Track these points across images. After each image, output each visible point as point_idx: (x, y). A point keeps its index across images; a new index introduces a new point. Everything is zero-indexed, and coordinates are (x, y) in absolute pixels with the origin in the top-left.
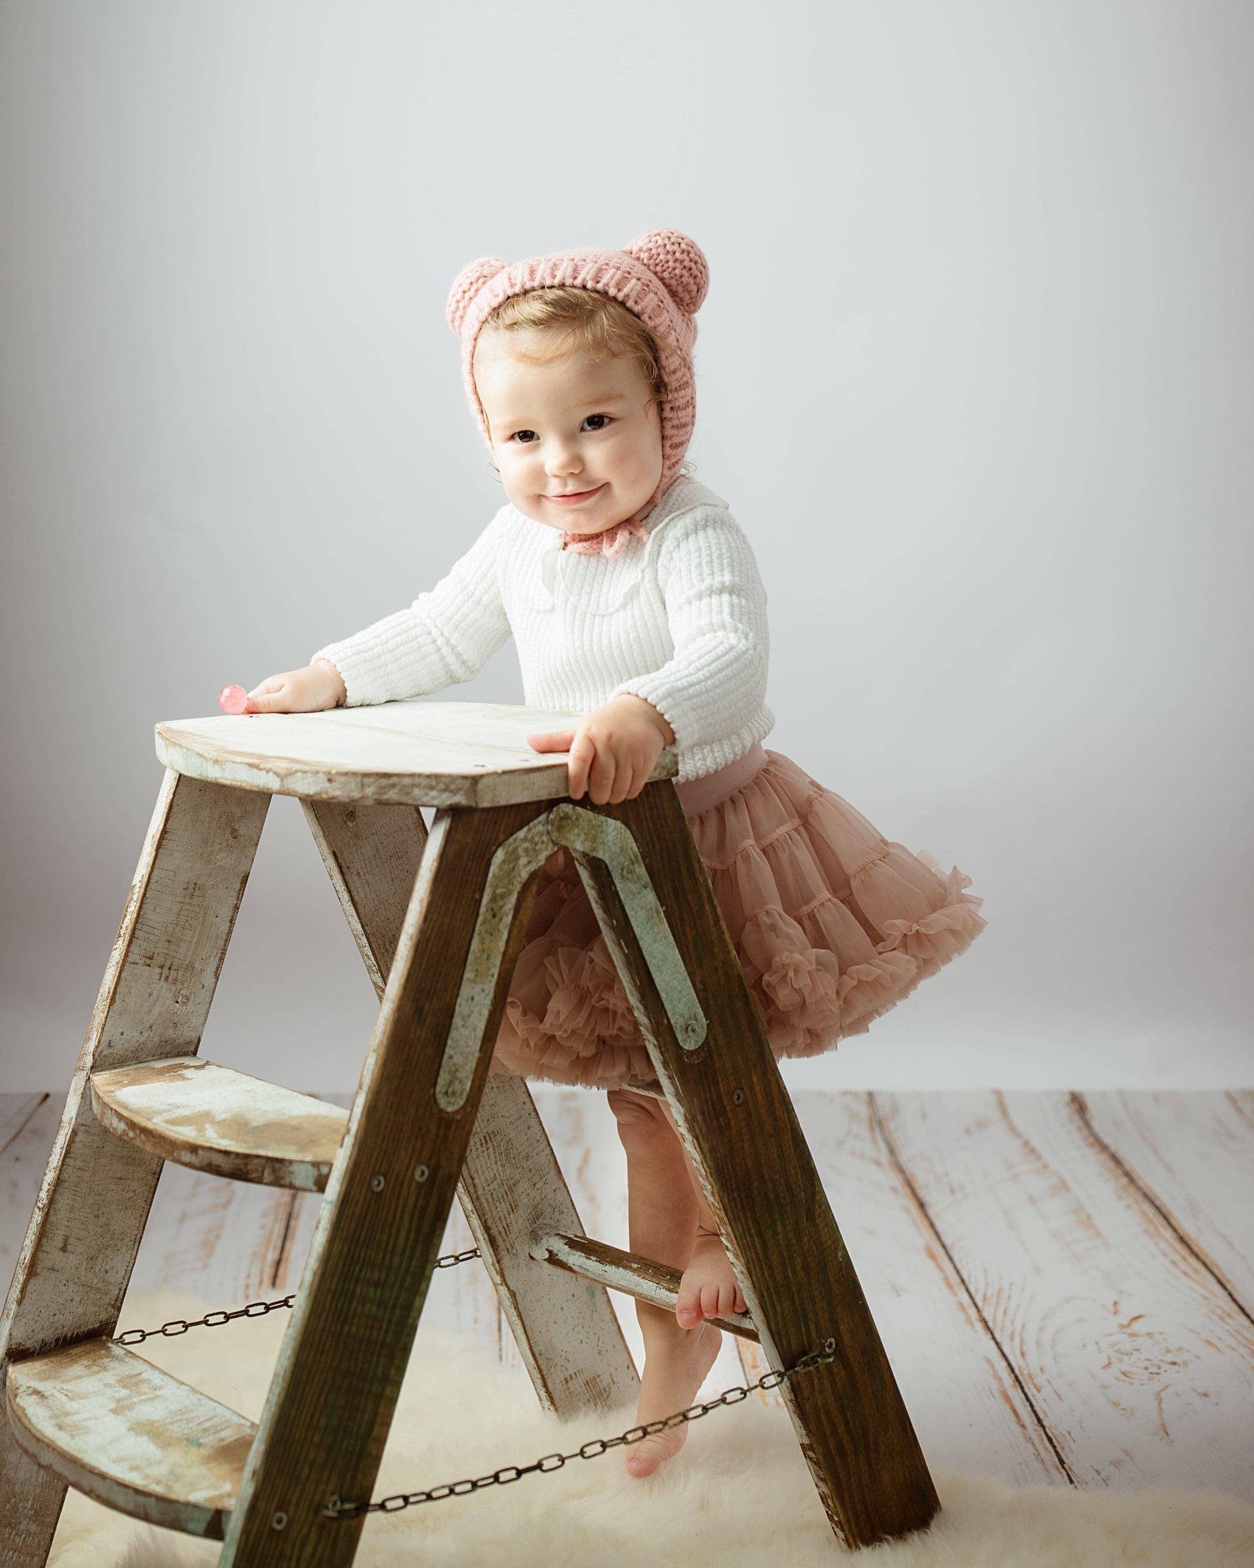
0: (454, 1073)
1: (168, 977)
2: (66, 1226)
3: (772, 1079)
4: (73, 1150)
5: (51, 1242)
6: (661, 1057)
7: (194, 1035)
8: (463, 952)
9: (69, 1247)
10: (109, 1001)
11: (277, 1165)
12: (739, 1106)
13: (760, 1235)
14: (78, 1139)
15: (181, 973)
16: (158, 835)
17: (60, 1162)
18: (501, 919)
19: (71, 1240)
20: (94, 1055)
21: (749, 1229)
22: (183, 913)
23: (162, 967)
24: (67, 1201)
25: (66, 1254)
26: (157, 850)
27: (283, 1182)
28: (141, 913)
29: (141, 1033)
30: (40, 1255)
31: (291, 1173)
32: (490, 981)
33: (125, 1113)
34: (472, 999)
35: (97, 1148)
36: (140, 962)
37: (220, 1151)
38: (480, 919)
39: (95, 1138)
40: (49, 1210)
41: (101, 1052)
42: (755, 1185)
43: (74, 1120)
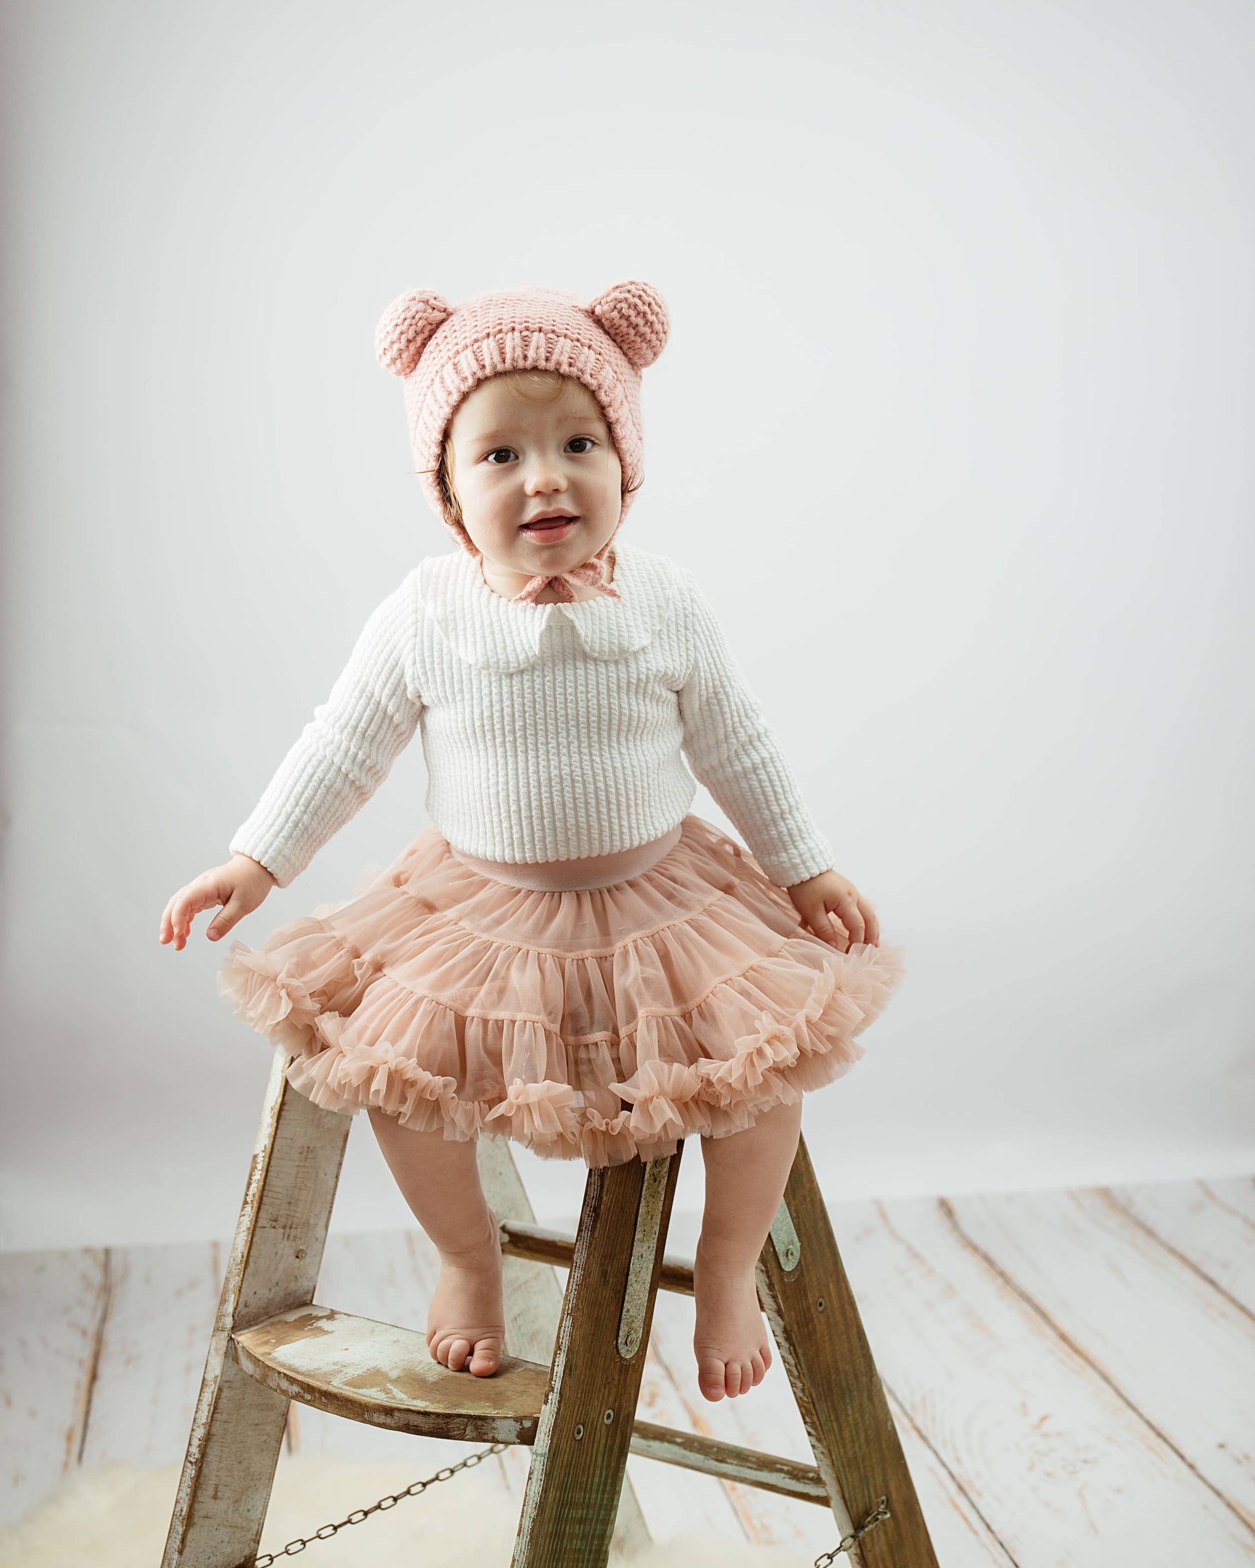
0: (629, 1324)
1: (289, 1236)
2: (217, 1476)
3: (843, 1285)
4: (220, 1405)
5: (205, 1493)
6: (767, 1280)
7: (311, 1284)
8: (633, 1216)
9: (219, 1494)
10: (243, 1265)
11: (480, 1423)
12: (821, 1312)
13: (837, 1419)
14: (224, 1395)
15: (299, 1230)
16: (278, 1107)
17: (209, 1418)
18: (660, 1182)
19: (220, 1488)
20: (233, 1316)
21: (830, 1416)
22: (300, 1175)
23: (284, 1227)
24: (216, 1453)
25: (217, 1501)
26: (278, 1121)
27: (486, 1437)
28: (268, 1181)
29: (270, 1290)
30: (196, 1506)
31: (493, 1428)
32: (654, 1238)
33: (300, 1378)
34: (642, 1256)
36: (268, 1225)
37: (419, 1413)
40: (202, 1463)
41: (239, 1313)
42: (833, 1378)
43: (219, 1378)
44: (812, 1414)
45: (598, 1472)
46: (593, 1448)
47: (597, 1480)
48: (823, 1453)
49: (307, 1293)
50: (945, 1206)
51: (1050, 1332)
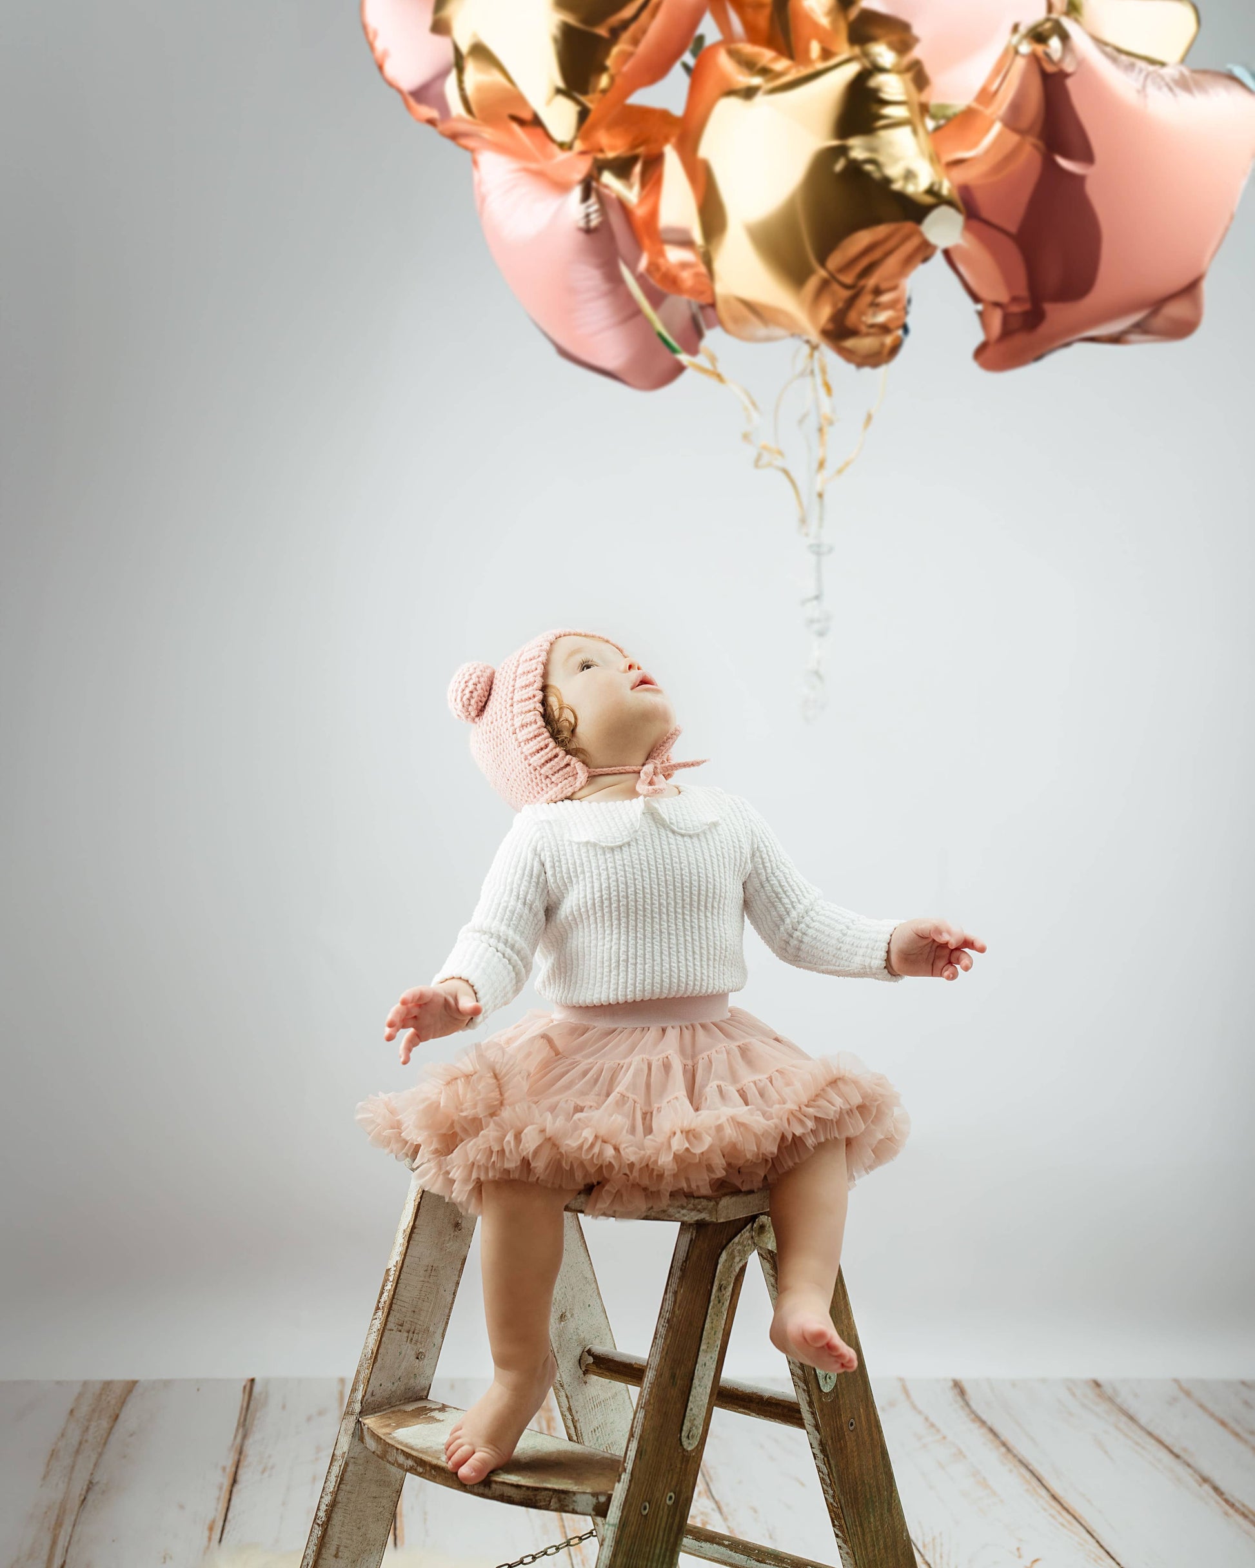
0: (692, 1421)
1: (412, 1339)
2: (339, 1538)
3: (871, 1410)
4: (346, 1477)
5: (328, 1551)
6: (808, 1398)
7: (427, 1383)
8: (700, 1330)
9: (340, 1554)
10: (372, 1360)
11: (563, 1496)
12: (852, 1431)
13: (861, 1525)
14: (349, 1469)
15: (420, 1336)
16: (409, 1230)
17: (336, 1488)
18: (723, 1304)
19: (341, 1548)
20: (361, 1403)
21: (855, 1522)
22: (424, 1289)
23: (408, 1332)
24: (340, 1518)
25: (337, 1560)
26: (408, 1242)
27: (567, 1509)
28: (397, 1291)
29: (393, 1383)
30: (321, 1561)
31: (574, 1501)
32: (716, 1351)
33: (414, 1453)
34: (705, 1365)
35: (362, 1474)
36: (395, 1329)
37: (512, 1485)
38: (711, 1304)
39: (360, 1467)
40: (328, 1526)
41: (367, 1400)
42: (859, 1488)
43: (346, 1454)
44: (840, 1518)
45: (659, 1545)
46: (656, 1524)
47: (657, 1551)
48: (847, 1553)
49: (423, 1389)
50: (958, 1386)
51: (1043, 1492)
